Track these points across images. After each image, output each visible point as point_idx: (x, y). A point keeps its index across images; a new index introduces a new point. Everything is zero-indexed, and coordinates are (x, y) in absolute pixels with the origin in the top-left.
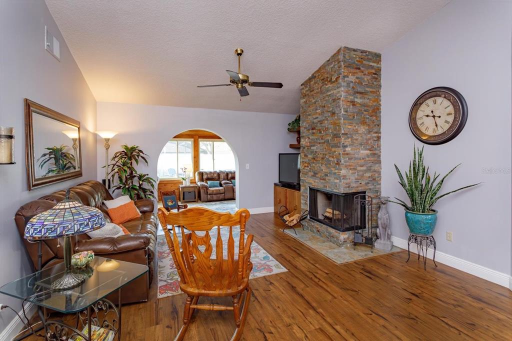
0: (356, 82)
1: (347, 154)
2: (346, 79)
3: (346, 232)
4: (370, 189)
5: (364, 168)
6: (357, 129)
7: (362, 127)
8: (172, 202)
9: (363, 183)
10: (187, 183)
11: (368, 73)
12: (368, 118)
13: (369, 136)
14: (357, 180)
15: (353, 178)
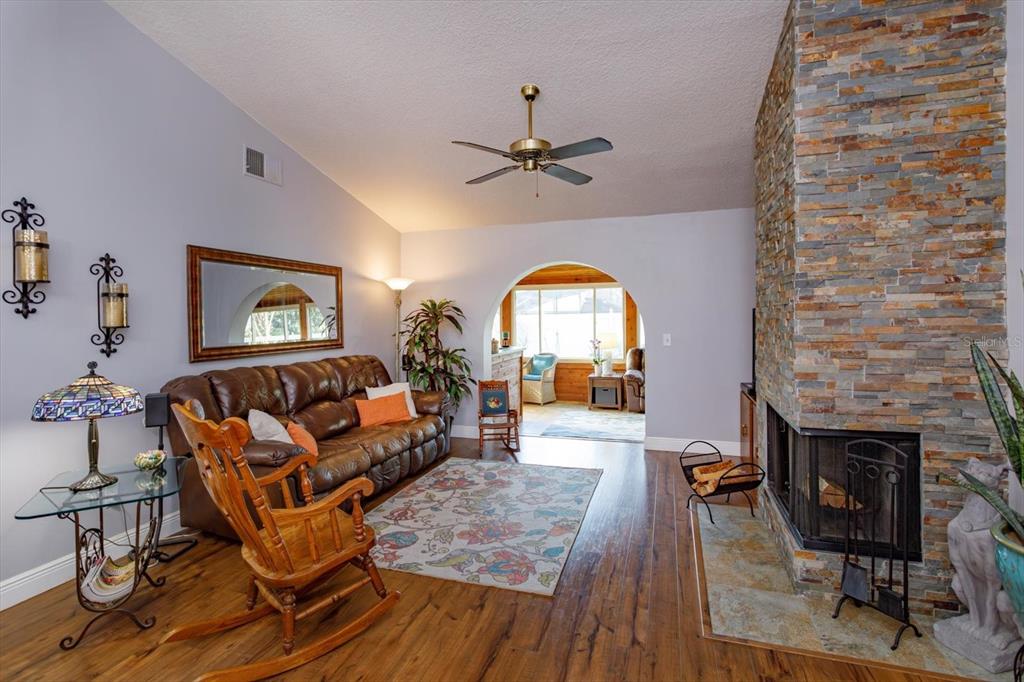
0: (862, 71)
1: (820, 307)
2: (816, 72)
3: (818, 553)
4: (940, 429)
5: (907, 354)
6: (868, 225)
7: (896, 215)
8: (497, 403)
9: (899, 403)
10: (604, 371)
11: (925, 26)
12: (925, 181)
13: (931, 243)
14: (865, 393)
15: (846, 385)
